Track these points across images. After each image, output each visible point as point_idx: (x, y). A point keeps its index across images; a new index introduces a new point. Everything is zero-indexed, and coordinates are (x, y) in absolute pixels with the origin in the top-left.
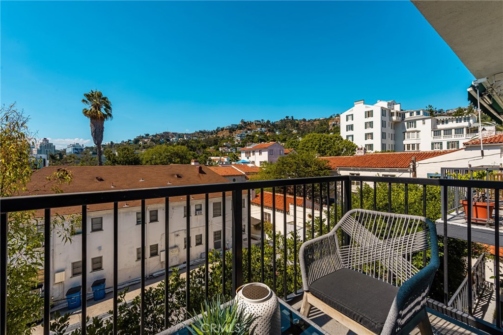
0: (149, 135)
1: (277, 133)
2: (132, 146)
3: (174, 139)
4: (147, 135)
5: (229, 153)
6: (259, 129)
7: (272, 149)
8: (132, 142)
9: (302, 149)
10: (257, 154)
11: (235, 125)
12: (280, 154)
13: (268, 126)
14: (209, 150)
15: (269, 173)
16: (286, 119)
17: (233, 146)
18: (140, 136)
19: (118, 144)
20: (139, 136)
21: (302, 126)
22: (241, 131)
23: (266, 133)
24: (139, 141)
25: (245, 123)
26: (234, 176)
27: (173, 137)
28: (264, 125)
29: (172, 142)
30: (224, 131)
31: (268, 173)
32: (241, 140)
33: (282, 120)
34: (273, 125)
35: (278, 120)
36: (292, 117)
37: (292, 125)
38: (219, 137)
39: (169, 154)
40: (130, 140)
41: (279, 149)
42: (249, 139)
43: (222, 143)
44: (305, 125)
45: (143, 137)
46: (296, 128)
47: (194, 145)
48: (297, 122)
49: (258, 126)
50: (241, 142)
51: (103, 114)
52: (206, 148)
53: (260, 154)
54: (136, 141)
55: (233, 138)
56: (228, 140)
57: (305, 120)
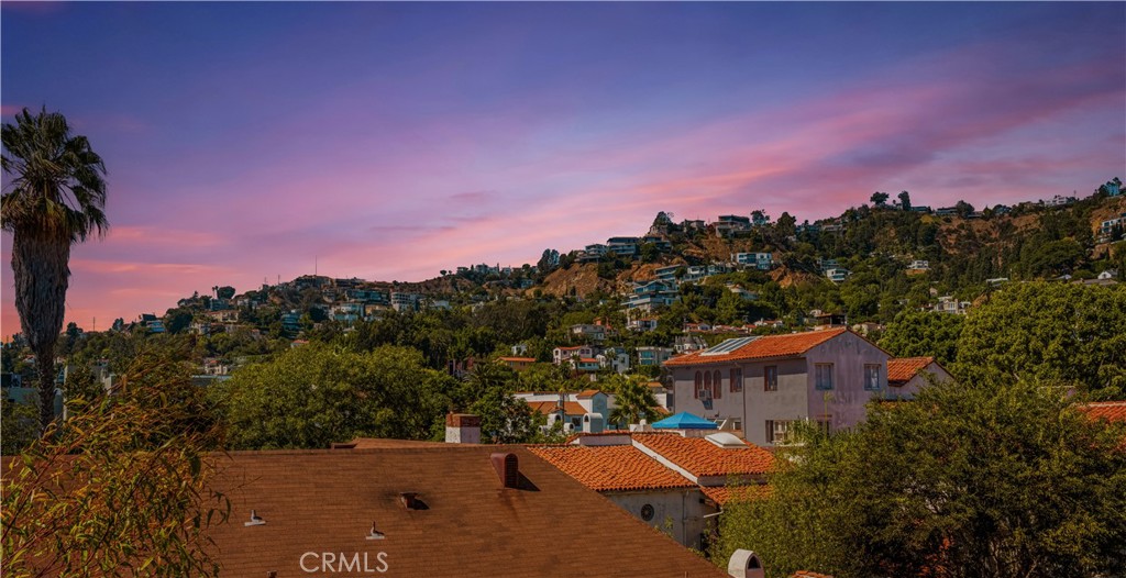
0: (233, 291)
1: (830, 273)
2: (162, 342)
3: (344, 309)
4: (226, 292)
5: (599, 372)
6: (739, 257)
7: (826, 360)
8: (157, 326)
9: (976, 360)
10: (754, 383)
11: (628, 240)
12: (868, 386)
13: (785, 242)
14: (504, 360)
15: (820, 479)
16: (871, 205)
17: (616, 340)
18: (194, 298)
19: (99, 335)
20: (188, 296)
21: (952, 240)
22: (657, 266)
23: (775, 275)
24: (189, 318)
25: (672, 228)
26: (646, 490)
27: (338, 299)
28: (768, 239)
29: (337, 323)
30: (576, 267)
31: (815, 480)
32: (659, 309)
33: (851, 214)
34: (813, 234)
35: (837, 214)
36: (904, 196)
37: (903, 236)
38: (551, 297)
39: (343, 386)
40: (153, 317)
41: (861, 359)
42: (693, 305)
43: (565, 327)
44: (971, 236)
45: (206, 299)
46: (921, 248)
47: (436, 336)
48: (926, 219)
49: (738, 243)
50: (655, 320)
51: (68, 210)
52: (492, 349)
53: (770, 384)
54: (179, 320)
55: (618, 301)
56: (596, 311)
57: (969, 209)
